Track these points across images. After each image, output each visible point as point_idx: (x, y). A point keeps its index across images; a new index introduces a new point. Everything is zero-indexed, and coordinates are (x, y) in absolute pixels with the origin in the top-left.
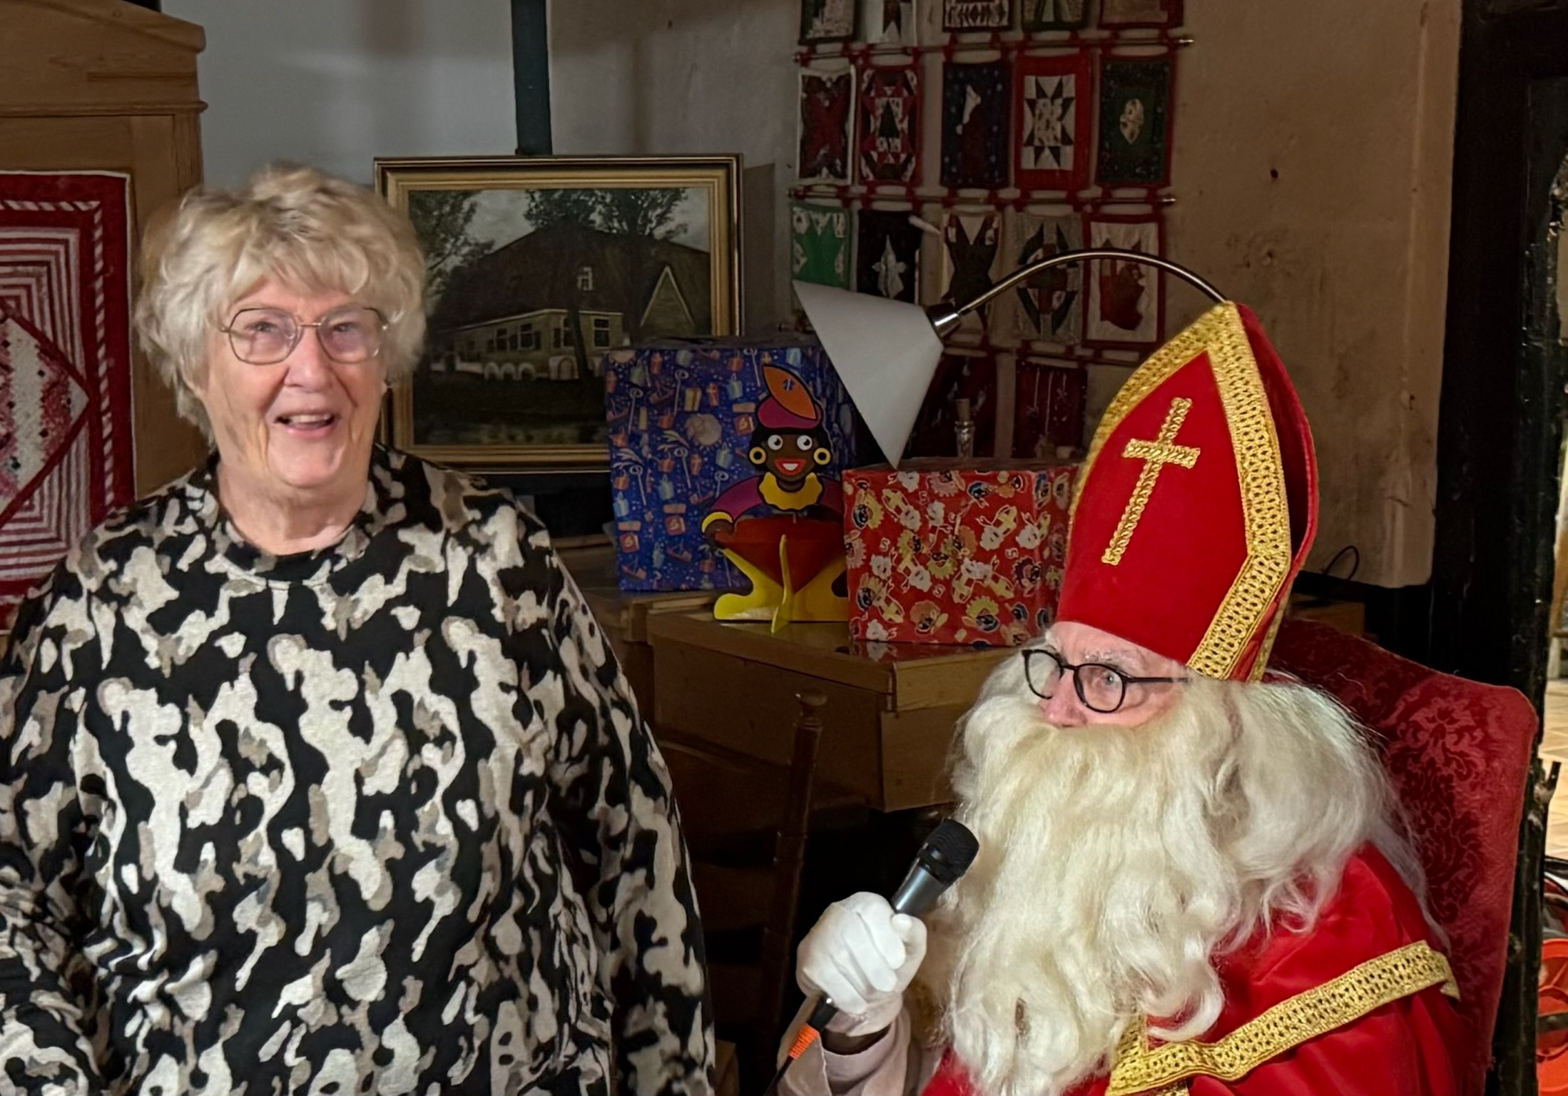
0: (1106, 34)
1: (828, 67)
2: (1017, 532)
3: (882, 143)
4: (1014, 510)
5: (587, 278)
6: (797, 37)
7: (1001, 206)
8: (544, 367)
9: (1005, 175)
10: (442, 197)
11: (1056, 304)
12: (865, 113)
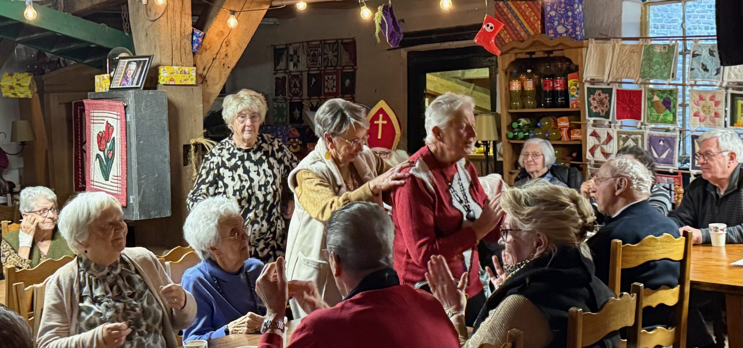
0: (341, 68)
1: (280, 75)
3: (294, 89)
6: (273, 69)
7: (321, 99)
9: (321, 94)
12: (290, 83)
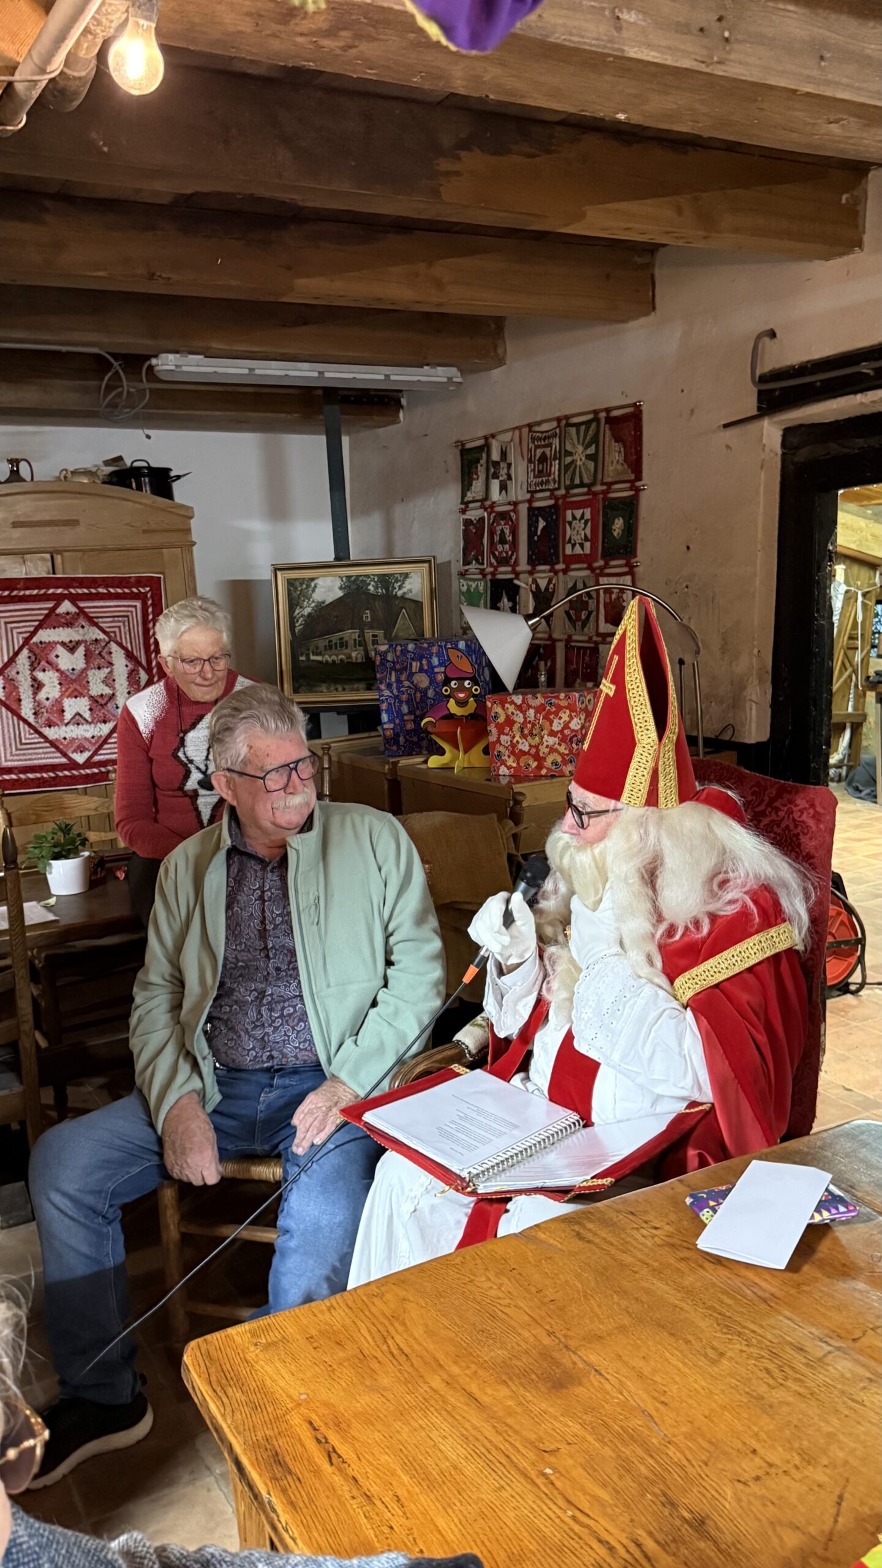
0: (604, 487)
1: (474, 514)
2: (569, 722)
3: (500, 547)
4: (568, 711)
5: (367, 616)
6: (460, 500)
7: (556, 573)
8: (349, 657)
9: (558, 558)
10: (302, 581)
11: (583, 617)
12: (492, 534)
